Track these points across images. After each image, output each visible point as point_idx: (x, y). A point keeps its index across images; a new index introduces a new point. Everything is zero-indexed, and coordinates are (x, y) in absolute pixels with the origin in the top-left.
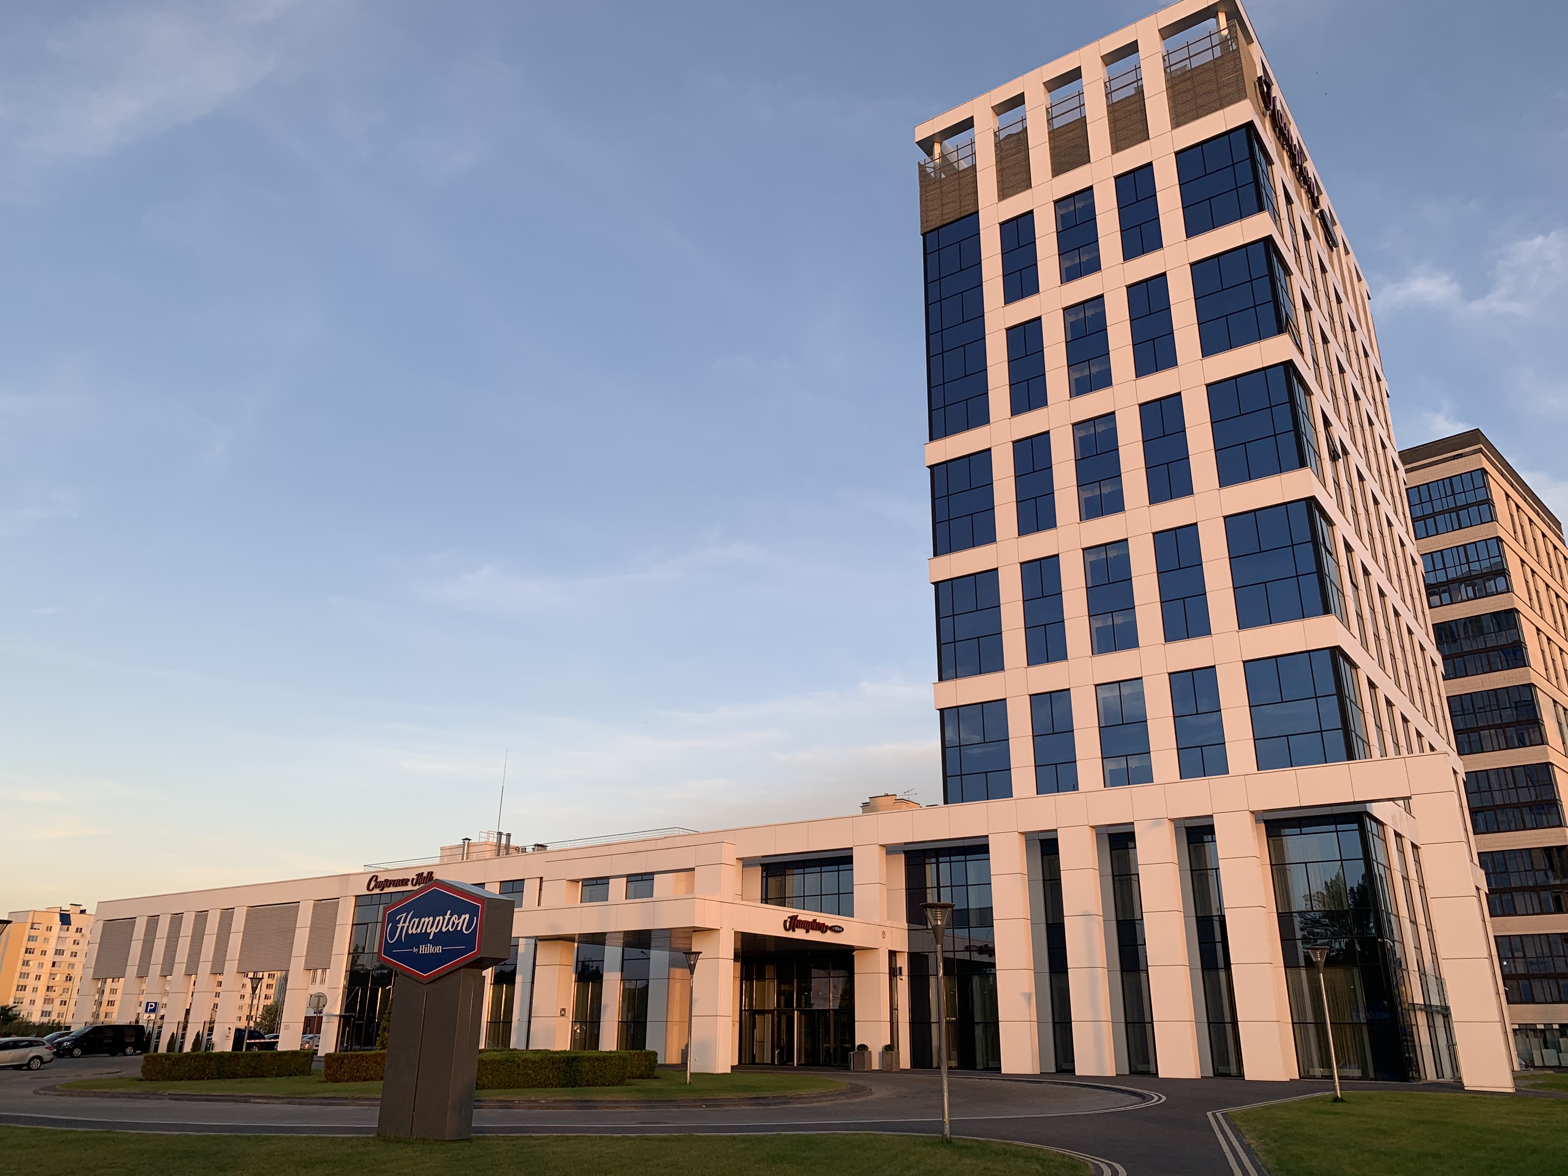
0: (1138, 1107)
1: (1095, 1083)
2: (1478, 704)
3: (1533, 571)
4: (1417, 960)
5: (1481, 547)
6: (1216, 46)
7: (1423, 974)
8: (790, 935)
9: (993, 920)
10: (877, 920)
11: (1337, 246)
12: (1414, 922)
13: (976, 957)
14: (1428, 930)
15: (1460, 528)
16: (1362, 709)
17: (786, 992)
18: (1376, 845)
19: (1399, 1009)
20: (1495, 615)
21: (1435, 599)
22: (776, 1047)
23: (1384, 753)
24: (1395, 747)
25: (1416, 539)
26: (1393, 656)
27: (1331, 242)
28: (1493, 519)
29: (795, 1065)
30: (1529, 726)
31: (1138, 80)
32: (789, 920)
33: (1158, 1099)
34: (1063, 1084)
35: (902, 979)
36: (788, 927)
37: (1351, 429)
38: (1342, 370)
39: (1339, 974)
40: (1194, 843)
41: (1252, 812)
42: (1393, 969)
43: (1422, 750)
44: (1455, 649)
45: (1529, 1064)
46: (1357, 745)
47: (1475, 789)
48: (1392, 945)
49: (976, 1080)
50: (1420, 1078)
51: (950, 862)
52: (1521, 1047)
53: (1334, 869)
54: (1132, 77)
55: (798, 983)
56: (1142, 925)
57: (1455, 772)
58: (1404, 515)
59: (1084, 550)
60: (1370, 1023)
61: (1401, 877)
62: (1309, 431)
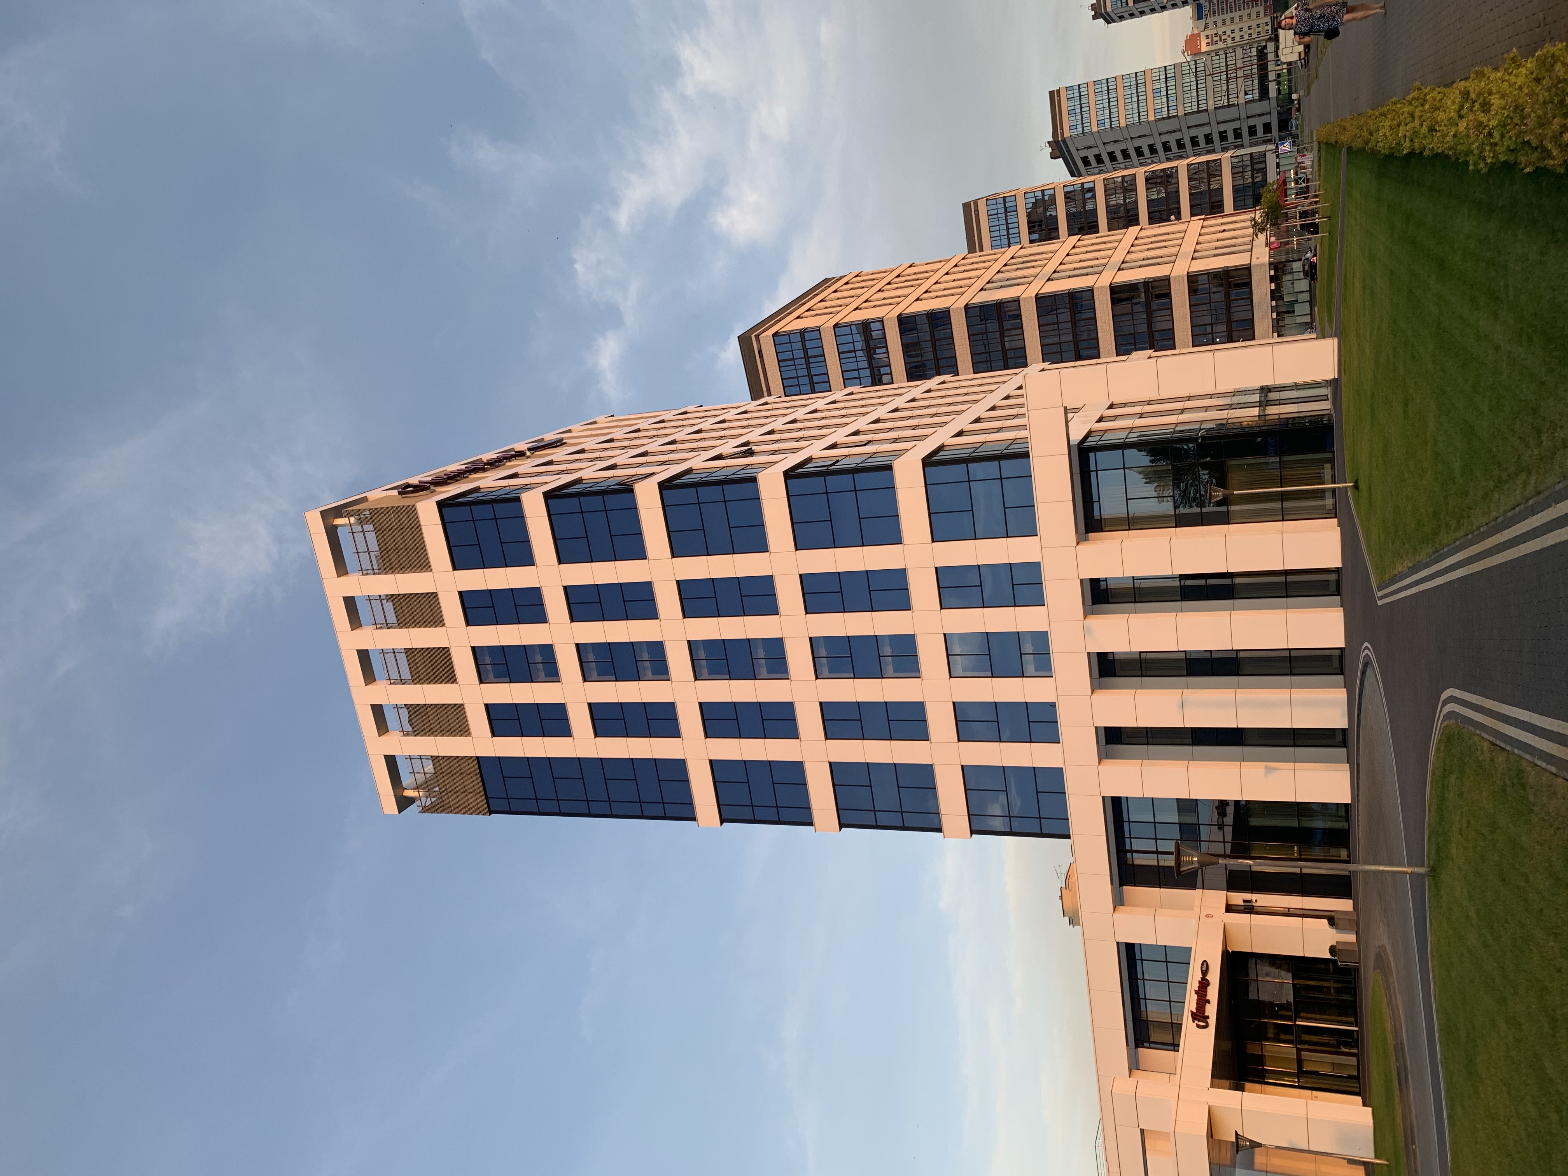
0: (1377, 669)
1: (1356, 707)
2: (982, 349)
3: (866, 301)
4: (1217, 410)
5: (841, 340)
6: (362, 528)
7: (1231, 407)
8: (1212, 1021)
9: (1190, 800)
10: (1194, 922)
11: (562, 439)
12: (1182, 411)
13: (1229, 819)
14: (1188, 400)
15: (824, 355)
16: (981, 444)
17: (1276, 1031)
18: (1110, 438)
19: (1264, 428)
20: (902, 332)
21: (885, 378)
22: (1337, 1050)
23: (1023, 427)
24: (1018, 418)
25: (831, 391)
26: (933, 415)
27: (558, 443)
28: (818, 330)
29: (1357, 1029)
30: (1002, 311)
31: (381, 599)
32: (1196, 1022)
33: (1367, 650)
34: (1358, 742)
35: (1256, 901)
36: (1205, 1024)
37: (726, 438)
38: (673, 442)
39: (1234, 477)
40: (1108, 598)
41: (1078, 544)
42: (1227, 431)
43: (1022, 396)
44: (931, 364)
45: (1309, 326)
46: (1014, 449)
47: (1059, 356)
48: (1204, 430)
49: (1360, 831)
50: (1329, 414)
51: (1130, 838)
52: (1293, 331)
53: (1134, 477)
54: (376, 604)
55: (1265, 1018)
56: (1191, 652)
57: (1043, 370)
58: (808, 399)
59: (817, 678)
60: (1279, 453)
61: (1140, 419)
62: (724, 472)
